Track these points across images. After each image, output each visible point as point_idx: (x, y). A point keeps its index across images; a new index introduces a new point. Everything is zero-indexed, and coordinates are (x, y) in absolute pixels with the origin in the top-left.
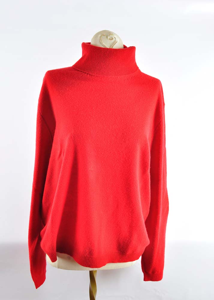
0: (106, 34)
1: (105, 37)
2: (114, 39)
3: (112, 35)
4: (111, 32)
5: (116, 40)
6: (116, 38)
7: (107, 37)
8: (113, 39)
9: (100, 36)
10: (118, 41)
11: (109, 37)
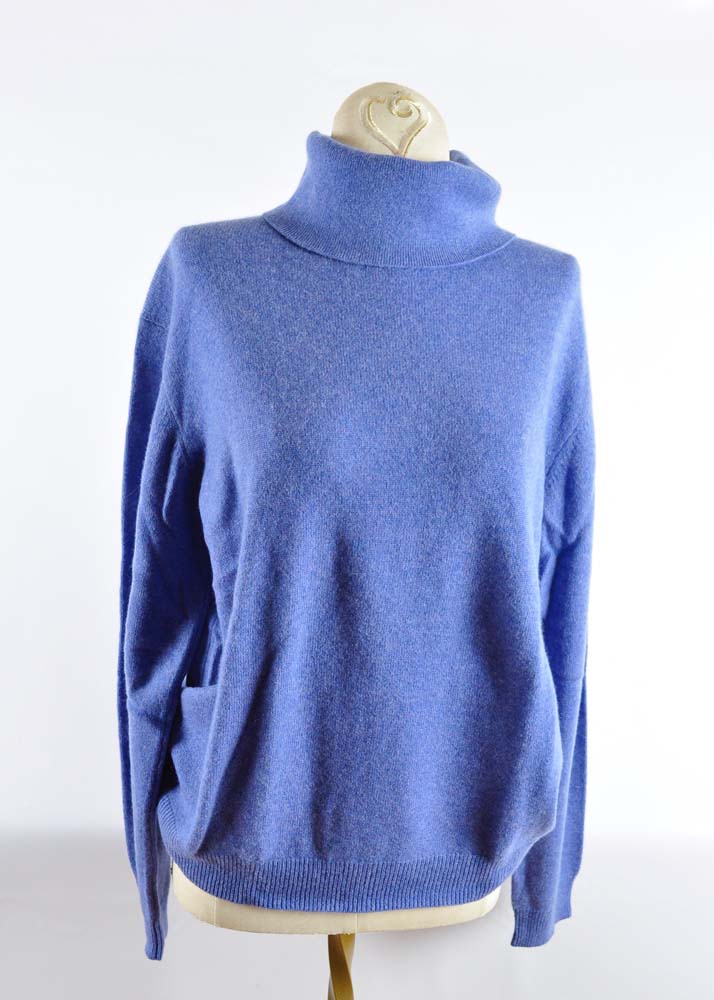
0: (386, 97)
1: (385, 105)
2: (415, 116)
3: (408, 99)
4: (402, 87)
5: (424, 118)
6: (423, 114)
7: (390, 106)
8: (411, 113)
9: (364, 102)
10: (430, 121)
11: (396, 108)
